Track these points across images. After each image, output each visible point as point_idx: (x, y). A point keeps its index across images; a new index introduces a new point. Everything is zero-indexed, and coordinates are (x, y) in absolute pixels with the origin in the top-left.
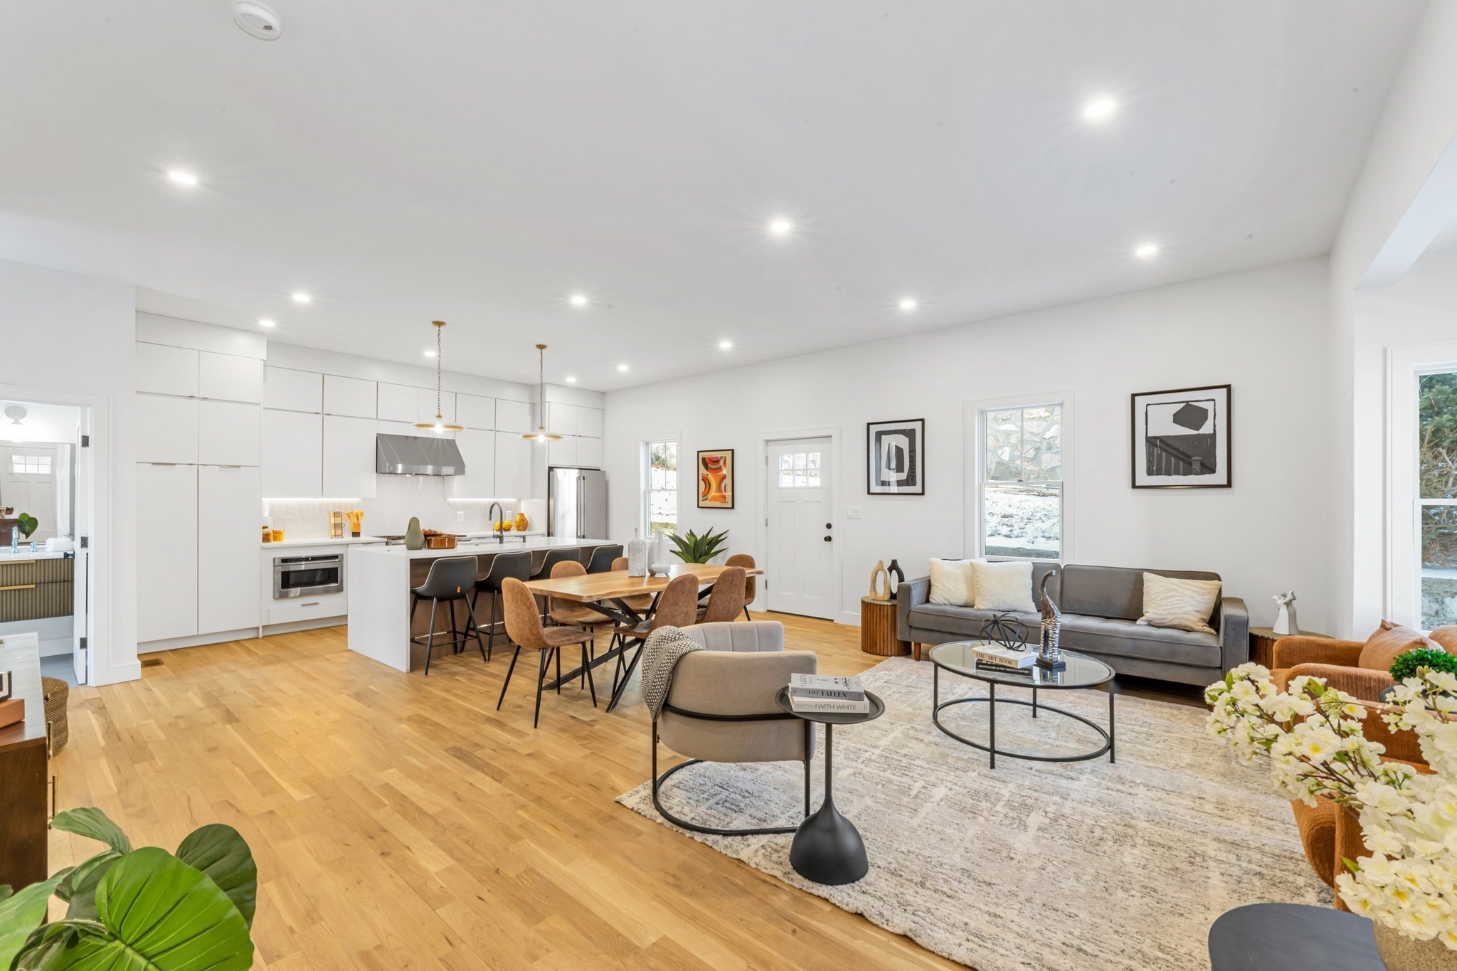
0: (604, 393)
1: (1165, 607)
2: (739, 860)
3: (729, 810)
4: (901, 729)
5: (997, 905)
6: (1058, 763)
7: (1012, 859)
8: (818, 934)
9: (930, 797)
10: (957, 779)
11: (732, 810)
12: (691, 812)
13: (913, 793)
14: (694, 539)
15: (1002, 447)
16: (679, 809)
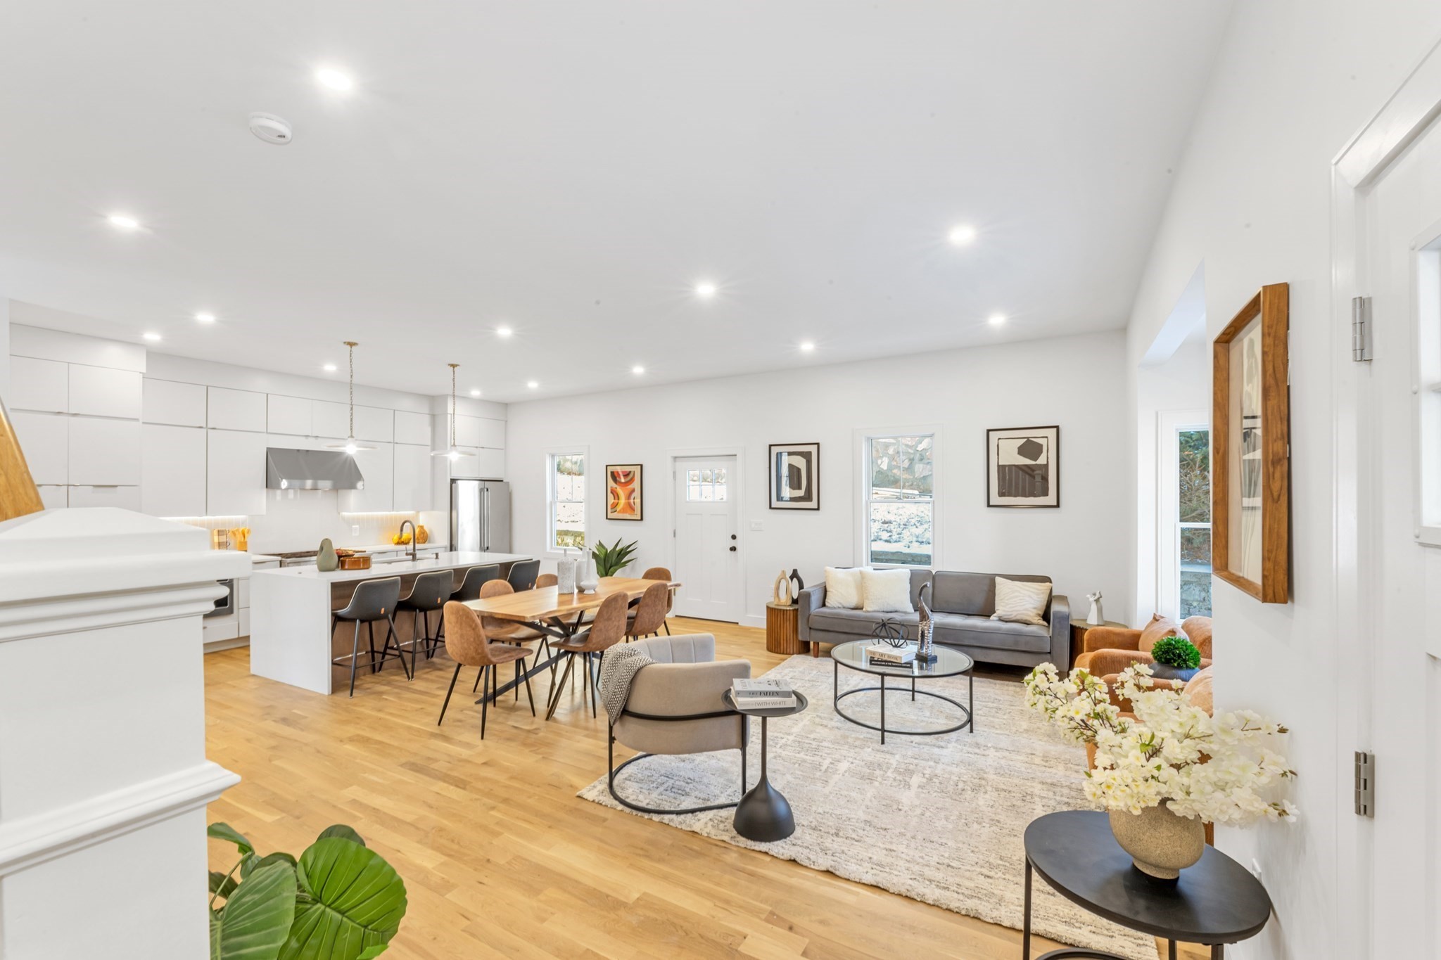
0: (507, 404)
1: (1011, 606)
2: (693, 832)
3: (677, 795)
4: (808, 718)
5: (891, 843)
6: (932, 736)
7: (900, 810)
8: (763, 878)
9: (837, 770)
10: (856, 755)
11: (679, 794)
12: (645, 799)
13: (823, 768)
14: (604, 551)
15: (881, 457)
16: (634, 797)
